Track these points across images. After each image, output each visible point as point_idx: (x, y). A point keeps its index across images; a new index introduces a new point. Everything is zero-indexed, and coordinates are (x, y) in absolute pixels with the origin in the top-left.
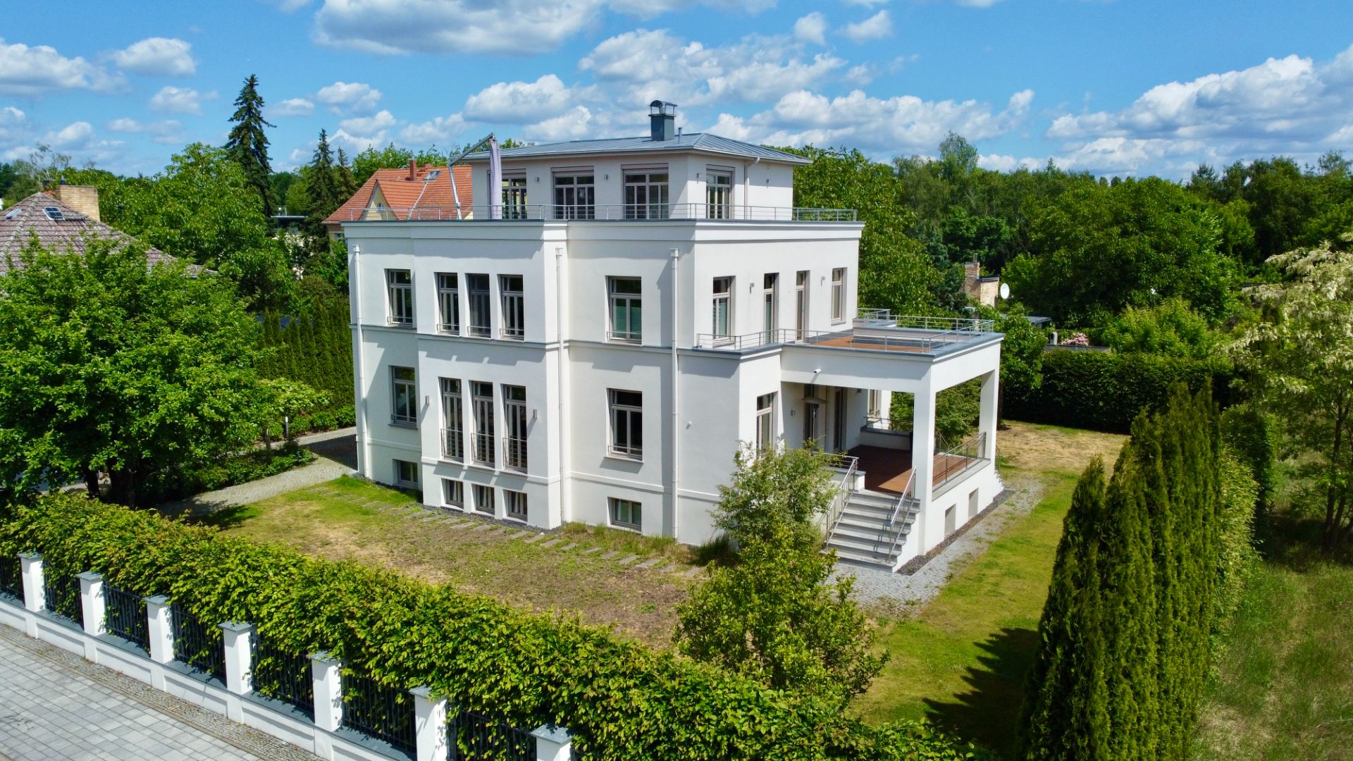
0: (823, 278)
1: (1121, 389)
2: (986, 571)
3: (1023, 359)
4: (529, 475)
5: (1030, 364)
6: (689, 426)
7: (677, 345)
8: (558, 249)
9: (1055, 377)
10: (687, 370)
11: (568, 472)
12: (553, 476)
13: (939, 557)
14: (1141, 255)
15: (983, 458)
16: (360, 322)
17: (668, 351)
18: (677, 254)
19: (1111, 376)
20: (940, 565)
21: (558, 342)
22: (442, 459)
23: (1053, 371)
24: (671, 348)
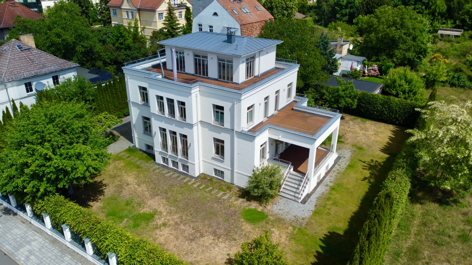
0: (284, 90)
1: (382, 109)
2: (327, 202)
3: (351, 99)
4: (189, 161)
5: (353, 101)
6: (239, 153)
7: (235, 130)
8: (196, 95)
9: (361, 102)
10: (238, 137)
11: (201, 159)
12: (196, 162)
13: (314, 194)
14: (400, 37)
15: (332, 151)
16: (131, 101)
17: (233, 131)
18: (235, 103)
19: (380, 104)
20: (313, 198)
21: (197, 123)
22: (161, 150)
23: (361, 100)
24: (233, 130)
